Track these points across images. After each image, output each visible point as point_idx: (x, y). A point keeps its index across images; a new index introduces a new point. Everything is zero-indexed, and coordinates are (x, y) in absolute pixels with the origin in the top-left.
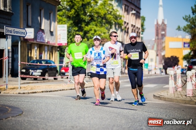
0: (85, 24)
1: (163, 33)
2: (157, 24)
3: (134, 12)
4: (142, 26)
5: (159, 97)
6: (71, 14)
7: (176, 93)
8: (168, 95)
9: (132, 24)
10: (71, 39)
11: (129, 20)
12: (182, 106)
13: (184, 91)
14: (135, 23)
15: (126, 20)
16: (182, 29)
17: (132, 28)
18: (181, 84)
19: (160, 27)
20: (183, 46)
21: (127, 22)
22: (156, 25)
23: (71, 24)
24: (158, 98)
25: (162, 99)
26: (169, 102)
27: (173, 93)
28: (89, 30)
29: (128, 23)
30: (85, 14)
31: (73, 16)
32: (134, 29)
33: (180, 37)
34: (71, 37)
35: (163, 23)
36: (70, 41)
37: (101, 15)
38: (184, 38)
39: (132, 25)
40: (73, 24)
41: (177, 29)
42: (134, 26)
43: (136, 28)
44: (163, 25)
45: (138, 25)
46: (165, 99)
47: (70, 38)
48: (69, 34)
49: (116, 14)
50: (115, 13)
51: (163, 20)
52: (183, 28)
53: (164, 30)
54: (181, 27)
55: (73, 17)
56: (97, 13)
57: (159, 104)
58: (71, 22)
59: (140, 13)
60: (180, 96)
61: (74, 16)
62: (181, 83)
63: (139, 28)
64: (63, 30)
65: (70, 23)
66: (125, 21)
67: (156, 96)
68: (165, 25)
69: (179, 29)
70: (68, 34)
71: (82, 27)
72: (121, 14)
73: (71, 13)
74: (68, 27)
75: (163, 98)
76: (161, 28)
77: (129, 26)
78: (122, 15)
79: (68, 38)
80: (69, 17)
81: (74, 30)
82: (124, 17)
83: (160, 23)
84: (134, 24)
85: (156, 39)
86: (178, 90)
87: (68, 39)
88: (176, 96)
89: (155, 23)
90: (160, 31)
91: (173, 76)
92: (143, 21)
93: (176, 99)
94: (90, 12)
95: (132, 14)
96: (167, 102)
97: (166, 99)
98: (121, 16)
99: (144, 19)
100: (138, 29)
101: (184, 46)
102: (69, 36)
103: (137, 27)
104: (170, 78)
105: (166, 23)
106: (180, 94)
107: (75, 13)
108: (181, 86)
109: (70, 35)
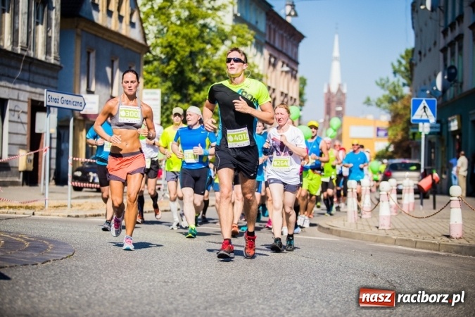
0: (195, 88)
1: (339, 109)
2: (329, 91)
3: (286, 69)
4: (301, 94)
5: (329, 229)
6: (169, 70)
7: (359, 222)
8: (344, 225)
9: (282, 90)
10: (168, 116)
11: (276, 84)
12: (370, 246)
13: (374, 219)
14: (288, 89)
15: (271, 82)
16: (374, 103)
17: (282, 98)
18: (370, 206)
19: (333, 97)
20: (376, 134)
21: (273, 86)
22: (326, 94)
23: (169, 88)
24: (327, 230)
25: (334, 232)
26: (347, 239)
27: (353, 221)
28: (201, 100)
29: (274, 90)
30: (195, 70)
31: (173, 73)
32: (286, 100)
33: (370, 117)
34: (168, 113)
35: (339, 90)
36: (165, 120)
37: (224, 73)
38: (376, 119)
39: (282, 93)
40: (172, 89)
41: (365, 103)
42: (286, 95)
43: (289, 98)
44: (339, 94)
45: (293, 93)
46: (338, 233)
47: (166, 114)
48: (165, 107)
49: (253, 71)
50: (252, 69)
51: (340, 85)
52: (376, 100)
53: (340, 103)
54: (371, 99)
55: (174, 75)
56: (218, 69)
57: (327, 242)
58: (169, 84)
59: (297, 71)
60: (367, 228)
61: (176, 73)
62: (370, 203)
63: (295, 100)
64: (154, 100)
65: (166, 87)
66: (269, 84)
67: (324, 228)
68: (343, 94)
69: (368, 102)
70: (162, 108)
71: (190, 95)
72: (261, 73)
73: (168, 68)
74: (163, 94)
75: (336, 230)
76: (335, 99)
77: (277, 94)
78: (264, 74)
79: (163, 113)
80: (164, 76)
81: (175, 100)
82: (267, 78)
83: (334, 90)
84: (285, 92)
85: (325, 120)
86: (363, 216)
87: (161, 117)
88: (360, 227)
89: (325, 90)
90: (333, 105)
91: (354, 191)
92: (302, 86)
93: (360, 234)
94: (204, 67)
95: (282, 72)
96: (343, 239)
97: (342, 233)
98: (262, 76)
99: (303, 82)
100: (293, 100)
101: (378, 135)
102: (164, 111)
103: (291, 98)
104: (349, 194)
105: (345, 90)
106: (366, 223)
107: (176, 68)
108: (369, 210)
109: (167, 109)
